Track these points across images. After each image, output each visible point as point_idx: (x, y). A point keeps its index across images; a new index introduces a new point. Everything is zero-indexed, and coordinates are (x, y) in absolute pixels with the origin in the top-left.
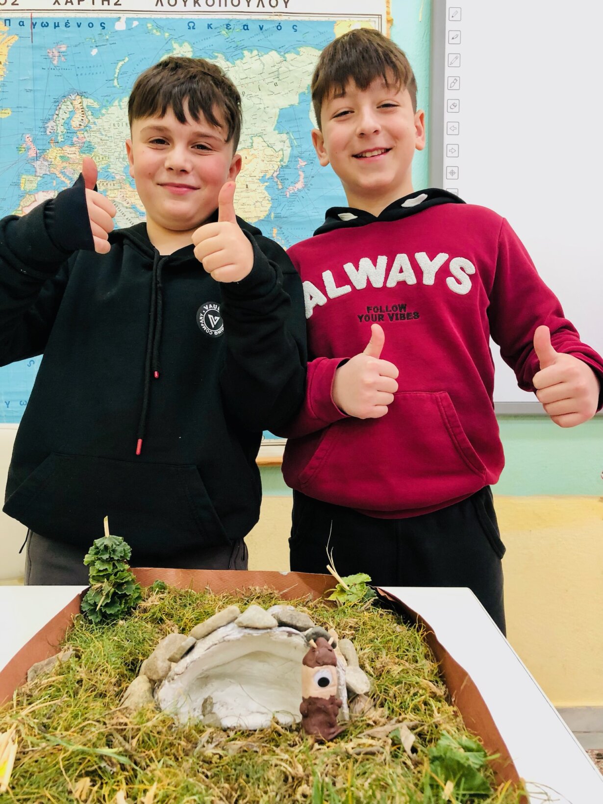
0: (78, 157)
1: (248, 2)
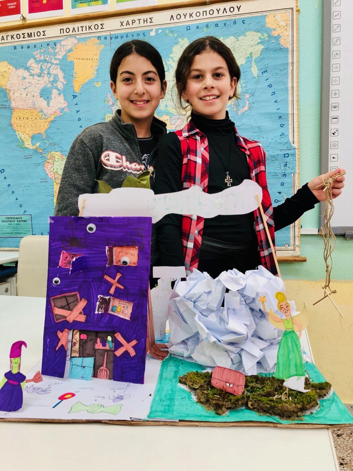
1: (218, 12)
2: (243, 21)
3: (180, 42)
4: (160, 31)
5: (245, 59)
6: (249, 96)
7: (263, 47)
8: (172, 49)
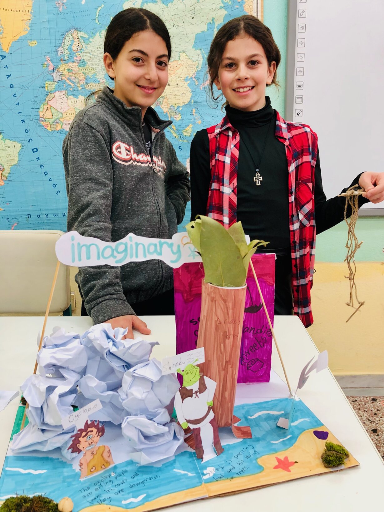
0: (77, 69)
5: (206, 25)
7: (227, 13)
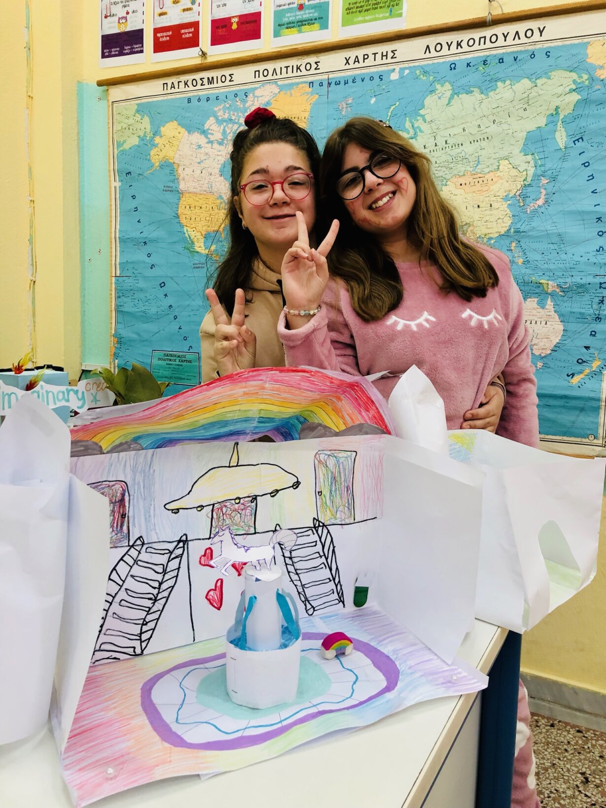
1: (505, 37)
2: (548, 54)
3: (437, 90)
4: (407, 72)
5: (545, 118)
6: (548, 181)
7: (580, 97)
8: (423, 101)
